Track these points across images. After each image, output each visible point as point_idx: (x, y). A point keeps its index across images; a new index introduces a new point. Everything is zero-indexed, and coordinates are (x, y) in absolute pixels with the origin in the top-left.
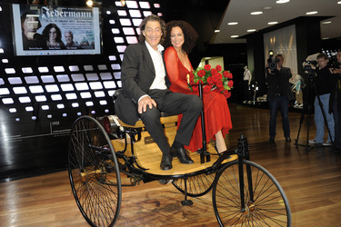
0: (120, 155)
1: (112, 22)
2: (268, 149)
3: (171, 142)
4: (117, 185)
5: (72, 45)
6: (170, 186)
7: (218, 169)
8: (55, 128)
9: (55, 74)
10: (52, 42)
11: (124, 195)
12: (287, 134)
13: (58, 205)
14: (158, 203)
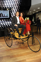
0: (12, 35)
1: (11, 12)
2: (37, 33)
3: (20, 33)
4: (12, 40)
5: (4, 16)
7: (28, 37)
8: (2, 30)
9: (2, 21)
10: (1, 16)
11: (13, 41)
14: (18, 42)
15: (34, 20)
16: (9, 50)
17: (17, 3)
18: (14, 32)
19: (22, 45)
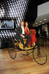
0: (16, 46)
1: (16, 23)
3: (25, 44)
4: (16, 51)
5: (9, 27)
6: (25, 51)
7: (34, 49)
8: (6, 41)
9: (6, 32)
10: (6, 27)
11: (17, 53)
12: (46, 43)
13: (6, 54)
14: (23, 54)
15: (40, 32)
16: (12, 62)
17: (22, 13)
18: (18, 43)
19: (27, 57)
